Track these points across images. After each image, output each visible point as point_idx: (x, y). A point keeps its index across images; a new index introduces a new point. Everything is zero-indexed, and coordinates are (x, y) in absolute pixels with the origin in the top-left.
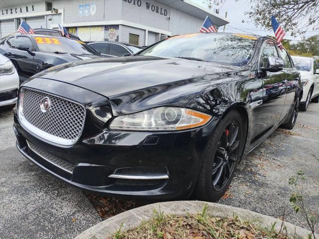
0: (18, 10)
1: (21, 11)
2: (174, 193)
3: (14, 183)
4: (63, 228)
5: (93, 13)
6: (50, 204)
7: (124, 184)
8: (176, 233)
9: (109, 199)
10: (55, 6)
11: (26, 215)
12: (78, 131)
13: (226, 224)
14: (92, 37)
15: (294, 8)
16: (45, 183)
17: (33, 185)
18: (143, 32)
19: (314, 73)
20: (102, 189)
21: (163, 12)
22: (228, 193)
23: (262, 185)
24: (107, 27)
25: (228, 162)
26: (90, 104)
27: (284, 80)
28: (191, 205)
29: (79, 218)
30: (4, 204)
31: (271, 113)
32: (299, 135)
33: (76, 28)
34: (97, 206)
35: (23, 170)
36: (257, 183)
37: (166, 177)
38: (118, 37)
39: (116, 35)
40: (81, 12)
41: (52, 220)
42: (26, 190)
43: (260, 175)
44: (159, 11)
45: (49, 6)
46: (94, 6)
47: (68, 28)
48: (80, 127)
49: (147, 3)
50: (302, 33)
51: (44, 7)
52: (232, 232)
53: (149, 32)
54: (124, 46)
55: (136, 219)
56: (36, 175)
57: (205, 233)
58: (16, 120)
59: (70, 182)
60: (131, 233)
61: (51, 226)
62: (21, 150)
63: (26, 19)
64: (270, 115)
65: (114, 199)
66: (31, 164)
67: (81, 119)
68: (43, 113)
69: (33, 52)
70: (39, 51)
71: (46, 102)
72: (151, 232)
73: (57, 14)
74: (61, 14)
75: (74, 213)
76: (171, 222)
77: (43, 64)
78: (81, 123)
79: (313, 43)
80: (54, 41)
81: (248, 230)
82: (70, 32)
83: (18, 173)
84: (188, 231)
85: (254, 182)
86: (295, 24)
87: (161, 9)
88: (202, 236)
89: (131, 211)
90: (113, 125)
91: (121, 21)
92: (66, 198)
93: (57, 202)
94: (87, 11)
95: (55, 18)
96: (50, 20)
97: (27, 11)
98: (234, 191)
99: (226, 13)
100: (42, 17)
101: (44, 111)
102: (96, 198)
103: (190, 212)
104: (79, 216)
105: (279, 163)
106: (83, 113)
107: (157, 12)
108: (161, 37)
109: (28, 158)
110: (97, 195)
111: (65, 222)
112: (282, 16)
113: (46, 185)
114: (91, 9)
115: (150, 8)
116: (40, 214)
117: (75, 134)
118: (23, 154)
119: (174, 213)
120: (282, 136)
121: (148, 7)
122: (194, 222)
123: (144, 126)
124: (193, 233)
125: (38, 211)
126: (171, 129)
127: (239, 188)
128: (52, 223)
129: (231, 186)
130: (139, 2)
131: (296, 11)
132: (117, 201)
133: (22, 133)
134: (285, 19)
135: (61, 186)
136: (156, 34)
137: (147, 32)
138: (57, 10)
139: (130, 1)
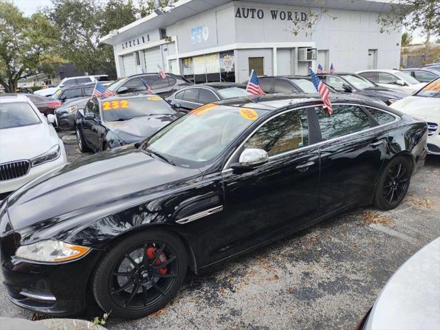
0: (141, 40)
1: (139, 43)
5: (206, 37)
10: (168, 34)
14: (208, 68)
18: (270, 51)
21: (299, 17)
24: (222, 54)
33: (191, 58)
37: (54, 298)
38: (234, 65)
39: (232, 63)
40: (193, 38)
44: (293, 17)
45: (163, 32)
46: (206, 28)
47: (183, 59)
49: (272, 11)
51: (157, 35)
53: (278, 49)
63: (144, 51)
73: (171, 42)
74: (174, 42)
82: (186, 63)
87: (296, 13)
91: (236, 44)
94: (199, 37)
95: (170, 47)
96: (166, 50)
97: (144, 42)
100: (157, 47)
107: (290, 18)
108: (299, 51)
114: (203, 33)
115: (278, 16)
121: (274, 16)
130: (260, 13)
136: (291, 49)
137: (275, 50)
138: (170, 38)
139: (246, 15)
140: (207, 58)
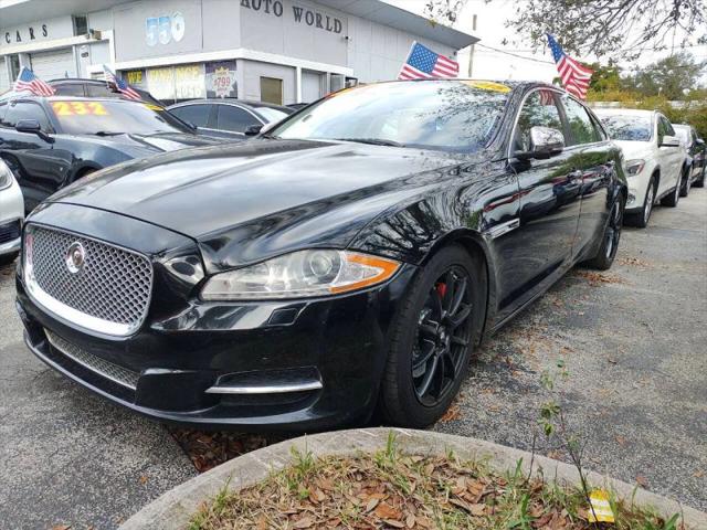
0: (13, 36)
1: (19, 39)
2: (337, 414)
3: (25, 416)
4: (125, 496)
5: (178, 35)
6: (97, 451)
7: (238, 404)
8: (335, 488)
9: (214, 436)
10: (92, 25)
11: (52, 476)
12: (140, 306)
13: (431, 467)
14: (179, 89)
15: (611, 6)
16: (87, 411)
17: (64, 418)
18: (291, 72)
19: (659, 146)
20: (198, 417)
21: (332, 24)
22: (454, 410)
23: (527, 389)
24: (210, 66)
25: (448, 348)
26: (162, 253)
27: (574, 171)
28: (366, 436)
29: (154, 475)
30: (6, 458)
31: (561, 234)
32: (620, 282)
33: (143, 70)
34: (191, 451)
35: (42, 390)
36: (516, 388)
37: (318, 385)
38: (235, 86)
39: (232, 83)
40: (152, 35)
41: (103, 482)
42: (49, 428)
43: (523, 369)
44: (324, 23)
45: (80, 25)
46: (179, 20)
47: (124, 72)
48: (144, 299)
49: (294, 8)
50: (633, 58)
51: (69, 26)
52: (441, 483)
53: (304, 71)
54: (248, 109)
55: (260, 468)
56: (68, 396)
57: (389, 485)
58: (21, 288)
59: (133, 406)
60: (249, 494)
61: (102, 494)
62: (35, 350)
63: (30, 55)
64: (557, 239)
65: (225, 436)
66: (58, 375)
67: (146, 283)
68: (72, 274)
69: (50, 136)
70: (62, 132)
71: (76, 253)
72: (287, 490)
73: (100, 41)
74: (107, 41)
75: (145, 468)
76: (326, 470)
77: (74, 160)
78: (145, 291)
79: (670, 72)
80: (94, 108)
81: (472, 477)
82: (131, 80)
83: (31, 397)
84: (358, 485)
85: (509, 385)
86: (617, 39)
87: (328, 18)
88: (385, 492)
89: (251, 454)
90: (208, 292)
91: (241, 50)
92: (129, 438)
93: (111, 449)
94: (164, 33)
95: (95, 50)
96: (85, 55)
97: (32, 37)
98: (468, 405)
99: (475, 17)
100: (66, 50)
101: (74, 270)
102: (188, 437)
103: (363, 449)
104: (156, 472)
105: (567, 344)
106: (148, 271)
107: (319, 25)
108: (332, 80)
109: (50, 365)
110: (192, 429)
111: (128, 484)
112: (589, 22)
113: (89, 416)
115: (303, 16)
116: (79, 471)
117: (135, 313)
118: (38, 356)
119: (332, 452)
120: (584, 286)
121: (298, 17)
122: (370, 466)
123: (269, 290)
124: (368, 487)
125: (75, 467)
126: (321, 293)
127: (478, 398)
128: (103, 487)
129: (461, 396)
130: (278, 6)
131: (614, 12)
132: (231, 438)
133: (35, 314)
134: (595, 31)
135: (118, 417)
136: (321, 74)
137: (299, 71)
138: (99, 33)
139: (257, 6)
140: (178, 71)
